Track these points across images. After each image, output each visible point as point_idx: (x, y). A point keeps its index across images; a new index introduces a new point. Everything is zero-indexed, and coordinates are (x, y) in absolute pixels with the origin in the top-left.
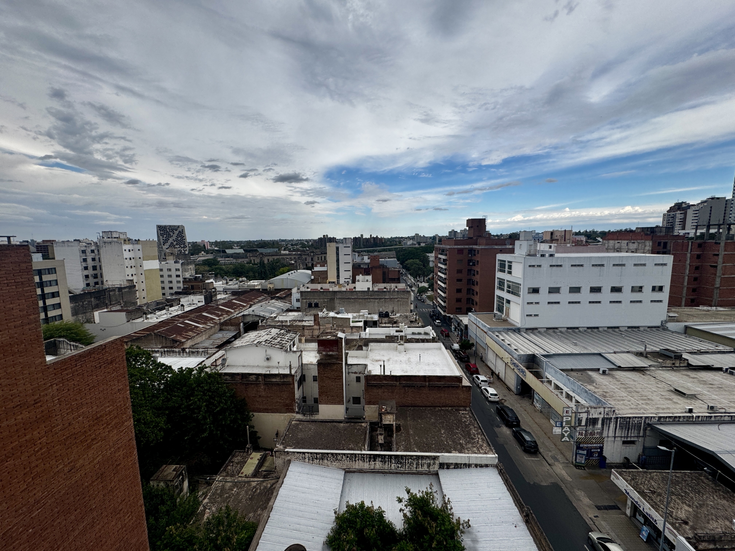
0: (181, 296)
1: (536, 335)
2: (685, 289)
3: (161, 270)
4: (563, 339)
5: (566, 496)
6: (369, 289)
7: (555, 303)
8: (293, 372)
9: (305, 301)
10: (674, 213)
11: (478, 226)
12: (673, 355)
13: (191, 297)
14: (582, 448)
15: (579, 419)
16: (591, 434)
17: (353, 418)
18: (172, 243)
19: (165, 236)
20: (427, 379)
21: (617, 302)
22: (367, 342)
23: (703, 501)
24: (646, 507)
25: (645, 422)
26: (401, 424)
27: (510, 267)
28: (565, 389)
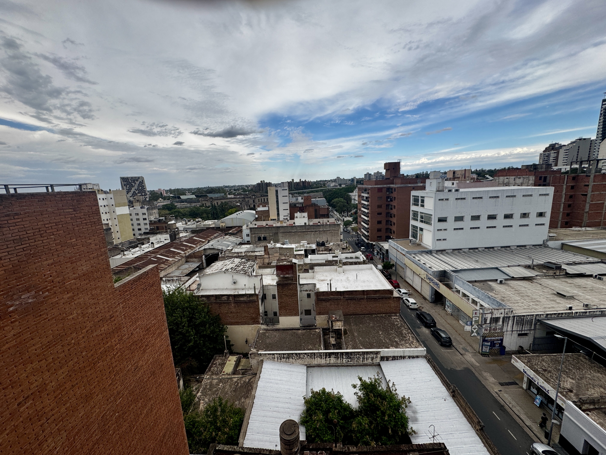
0: (149, 236)
1: (445, 256)
2: (561, 214)
3: (131, 215)
4: (466, 257)
5: (476, 377)
6: (305, 223)
7: (460, 229)
8: (257, 292)
9: (254, 235)
10: (549, 153)
11: (394, 169)
12: (554, 266)
13: (159, 236)
14: (487, 340)
15: (485, 318)
16: (494, 329)
17: (307, 326)
18: (134, 192)
19: (128, 186)
20: (365, 293)
21: (509, 226)
22: (312, 266)
23: (583, 375)
24: (540, 381)
25: (535, 319)
26: (347, 328)
27: (423, 201)
28: (471, 296)
